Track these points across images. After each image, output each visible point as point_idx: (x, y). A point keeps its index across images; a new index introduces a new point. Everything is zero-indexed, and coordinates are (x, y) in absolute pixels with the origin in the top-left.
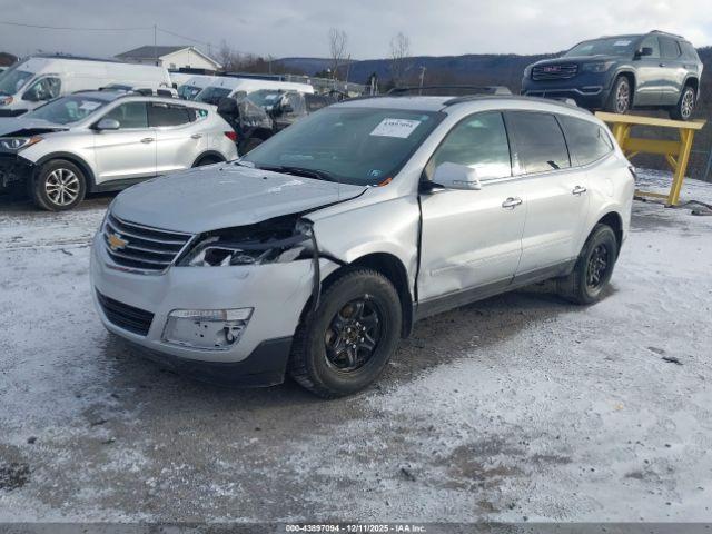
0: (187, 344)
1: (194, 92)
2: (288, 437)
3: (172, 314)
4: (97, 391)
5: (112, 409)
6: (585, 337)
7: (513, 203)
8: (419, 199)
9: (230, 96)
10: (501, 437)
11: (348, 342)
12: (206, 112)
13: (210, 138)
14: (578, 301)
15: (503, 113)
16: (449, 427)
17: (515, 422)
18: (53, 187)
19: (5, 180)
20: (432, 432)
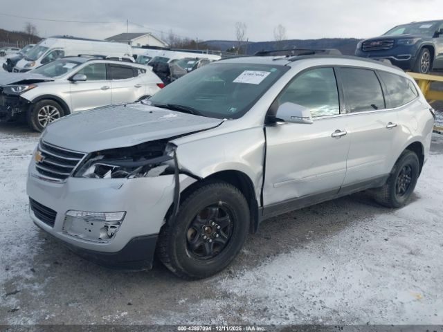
0: (81, 236)
1: (147, 60)
2: (151, 312)
3: (68, 214)
4: (21, 266)
5: (27, 281)
6: (393, 234)
7: (340, 134)
8: (264, 130)
9: (168, 62)
10: (321, 320)
11: (205, 237)
12: (145, 71)
13: (147, 87)
14: (390, 205)
15: (333, 68)
16: (280, 309)
17: (333, 307)
18: (43, 118)
19: (13, 112)
20: (265, 313)
